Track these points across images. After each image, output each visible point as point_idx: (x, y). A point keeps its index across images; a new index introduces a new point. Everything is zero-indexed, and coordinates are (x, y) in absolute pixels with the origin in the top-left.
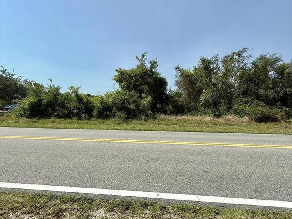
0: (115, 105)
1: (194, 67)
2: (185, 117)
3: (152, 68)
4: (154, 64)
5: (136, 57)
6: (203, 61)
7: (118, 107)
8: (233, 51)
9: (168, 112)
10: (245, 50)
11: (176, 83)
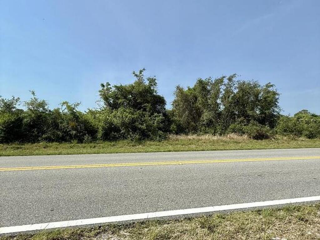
1: (187, 87)
2: (190, 137)
3: (151, 85)
4: (152, 81)
5: (133, 73)
6: (200, 82)
8: (223, 75)
9: (173, 132)
10: (234, 75)
11: (173, 102)
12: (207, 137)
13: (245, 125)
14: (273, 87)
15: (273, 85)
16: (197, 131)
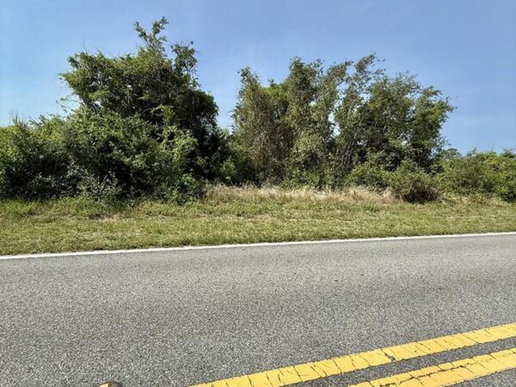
0: (77, 154)
1: (269, 80)
2: (264, 191)
3: (181, 64)
4: (186, 56)
5: (136, 27)
7: (88, 160)
8: (345, 59)
9: (226, 178)
10: (370, 59)
11: (236, 110)
12: (303, 192)
13: (386, 169)
14: (437, 95)
15: (437, 91)
16: (282, 178)
